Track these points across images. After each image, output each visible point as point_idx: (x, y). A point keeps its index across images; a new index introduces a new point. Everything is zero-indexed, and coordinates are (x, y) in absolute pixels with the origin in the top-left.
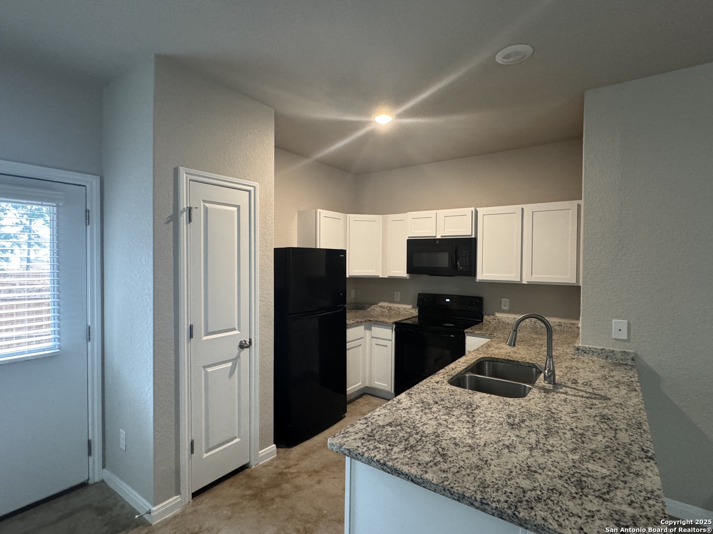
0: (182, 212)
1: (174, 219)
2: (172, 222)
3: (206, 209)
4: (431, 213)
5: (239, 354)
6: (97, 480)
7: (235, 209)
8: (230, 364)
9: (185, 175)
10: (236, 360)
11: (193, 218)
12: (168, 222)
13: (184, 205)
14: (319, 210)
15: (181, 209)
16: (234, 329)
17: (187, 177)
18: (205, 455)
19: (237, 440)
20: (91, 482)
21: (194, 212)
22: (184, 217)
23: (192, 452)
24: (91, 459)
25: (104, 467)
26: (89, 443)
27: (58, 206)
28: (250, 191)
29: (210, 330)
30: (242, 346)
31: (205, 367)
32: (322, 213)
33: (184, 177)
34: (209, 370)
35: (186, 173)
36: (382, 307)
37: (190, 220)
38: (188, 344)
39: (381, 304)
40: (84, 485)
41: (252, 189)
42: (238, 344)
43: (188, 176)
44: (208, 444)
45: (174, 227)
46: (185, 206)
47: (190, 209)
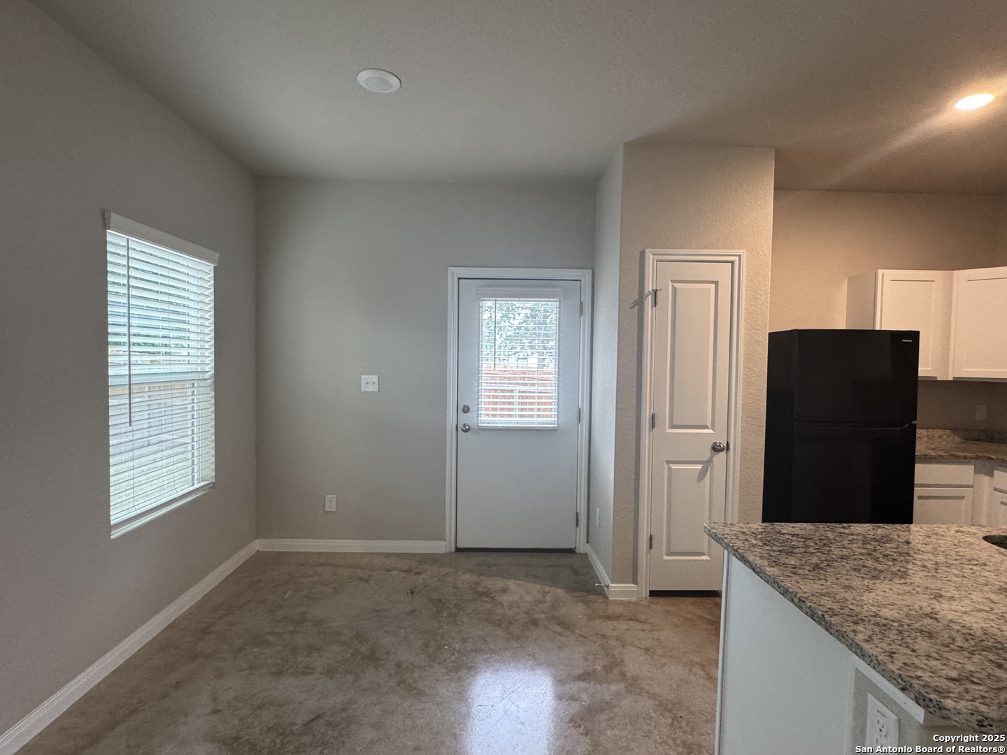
0: (647, 296)
1: (640, 303)
2: (637, 307)
3: (675, 290)
5: (712, 457)
6: (582, 551)
7: (713, 286)
8: (699, 467)
9: (651, 256)
10: (707, 464)
11: (658, 302)
12: (632, 308)
13: (649, 287)
14: (880, 272)
15: (646, 292)
16: (706, 427)
17: (653, 258)
18: (666, 558)
19: (705, 558)
20: (577, 551)
21: (659, 295)
22: (649, 300)
23: (651, 548)
24: (578, 529)
25: (588, 542)
26: (577, 514)
27: (560, 301)
28: (732, 262)
29: (675, 423)
30: (716, 449)
31: (668, 462)
32: (886, 274)
33: (650, 258)
34: (673, 466)
35: (653, 255)
37: (655, 303)
38: (649, 432)
40: (571, 551)
41: (736, 259)
42: (710, 447)
43: (655, 257)
44: (669, 548)
45: (639, 310)
46: (650, 290)
47: (655, 292)
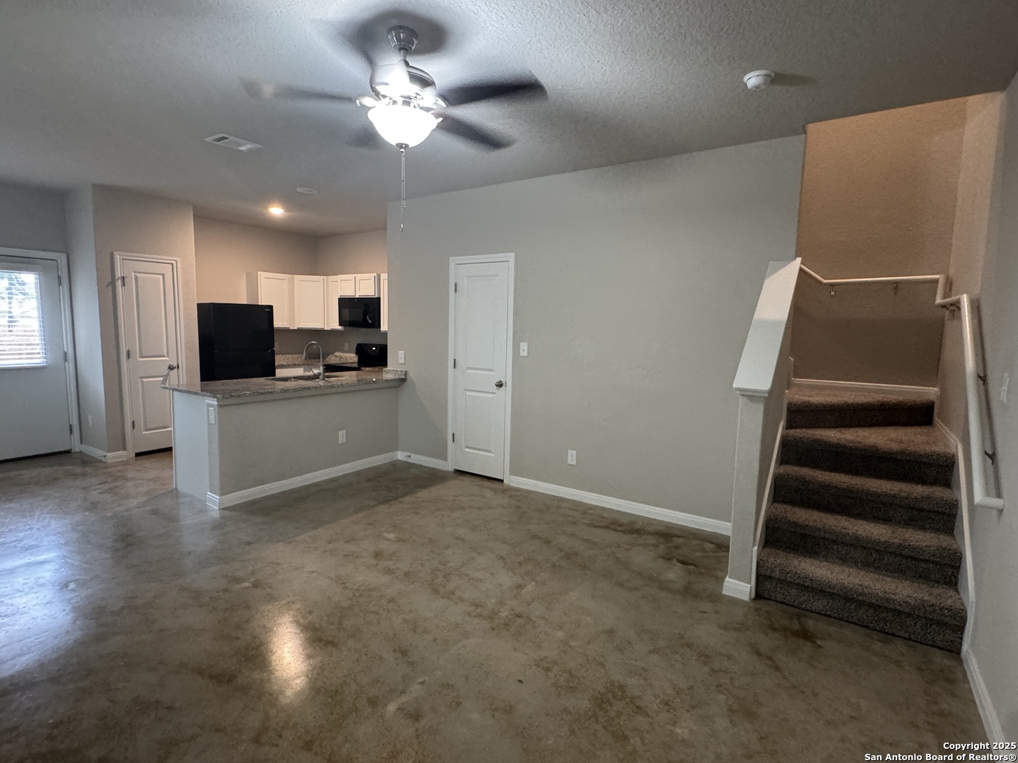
0: (118, 280)
1: (113, 283)
2: (111, 285)
3: (136, 278)
4: (351, 276)
5: (168, 373)
6: (77, 450)
7: (162, 276)
8: (161, 379)
9: (118, 256)
10: (166, 377)
12: (107, 286)
13: (119, 274)
14: (259, 273)
15: (117, 277)
16: (164, 356)
18: (144, 433)
20: (73, 451)
21: (126, 280)
22: (119, 283)
23: (134, 428)
24: (72, 436)
25: (82, 443)
26: (71, 426)
27: (40, 274)
28: (172, 264)
29: (144, 355)
30: (171, 368)
31: (141, 378)
32: (262, 275)
33: (118, 258)
34: (145, 380)
36: (336, 356)
37: (124, 285)
38: (126, 361)
39: (337, 354)
40: (68, 452)
41: (174, 262)
42: (167, 367)
43: (121, 257)
44: (146, 427)
45: (113, 288)
46: (120, 276)
47: (123, 278)
